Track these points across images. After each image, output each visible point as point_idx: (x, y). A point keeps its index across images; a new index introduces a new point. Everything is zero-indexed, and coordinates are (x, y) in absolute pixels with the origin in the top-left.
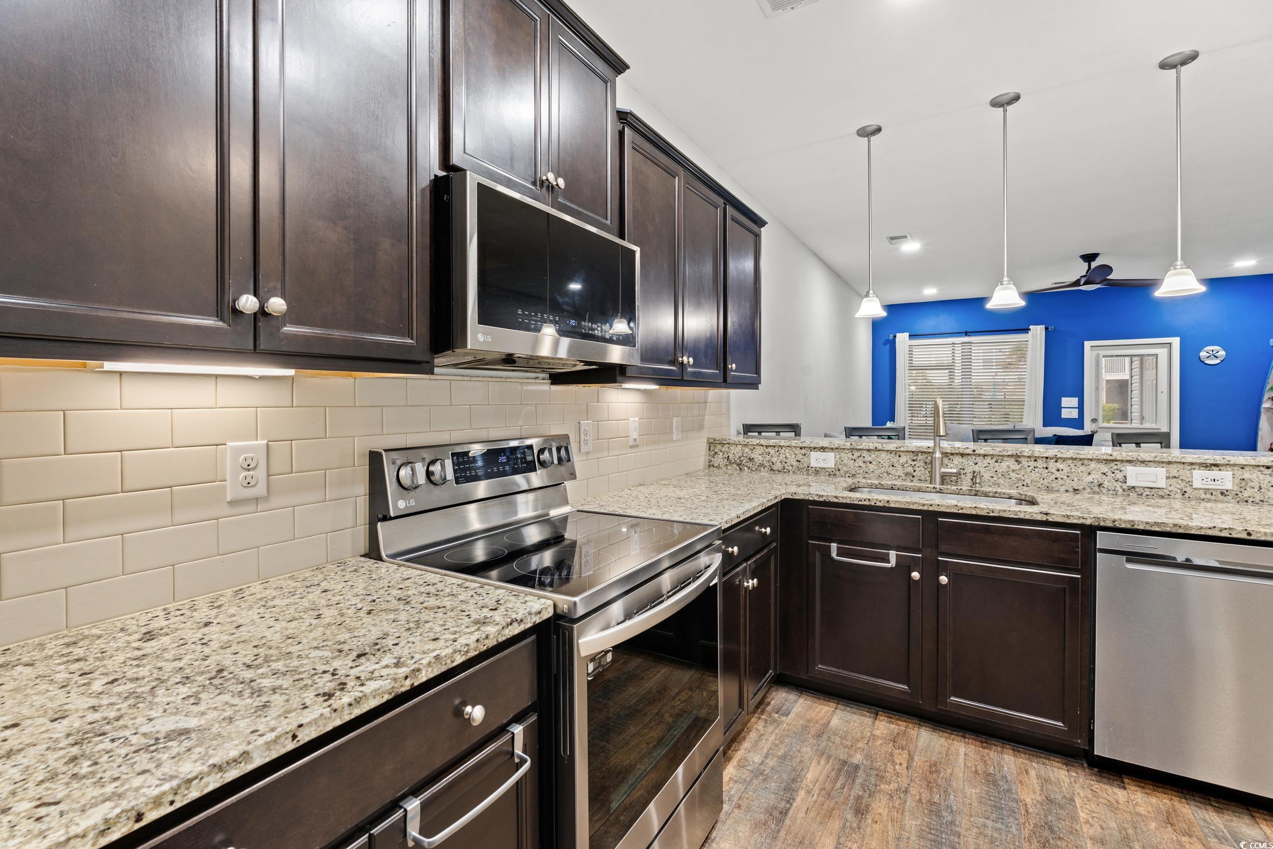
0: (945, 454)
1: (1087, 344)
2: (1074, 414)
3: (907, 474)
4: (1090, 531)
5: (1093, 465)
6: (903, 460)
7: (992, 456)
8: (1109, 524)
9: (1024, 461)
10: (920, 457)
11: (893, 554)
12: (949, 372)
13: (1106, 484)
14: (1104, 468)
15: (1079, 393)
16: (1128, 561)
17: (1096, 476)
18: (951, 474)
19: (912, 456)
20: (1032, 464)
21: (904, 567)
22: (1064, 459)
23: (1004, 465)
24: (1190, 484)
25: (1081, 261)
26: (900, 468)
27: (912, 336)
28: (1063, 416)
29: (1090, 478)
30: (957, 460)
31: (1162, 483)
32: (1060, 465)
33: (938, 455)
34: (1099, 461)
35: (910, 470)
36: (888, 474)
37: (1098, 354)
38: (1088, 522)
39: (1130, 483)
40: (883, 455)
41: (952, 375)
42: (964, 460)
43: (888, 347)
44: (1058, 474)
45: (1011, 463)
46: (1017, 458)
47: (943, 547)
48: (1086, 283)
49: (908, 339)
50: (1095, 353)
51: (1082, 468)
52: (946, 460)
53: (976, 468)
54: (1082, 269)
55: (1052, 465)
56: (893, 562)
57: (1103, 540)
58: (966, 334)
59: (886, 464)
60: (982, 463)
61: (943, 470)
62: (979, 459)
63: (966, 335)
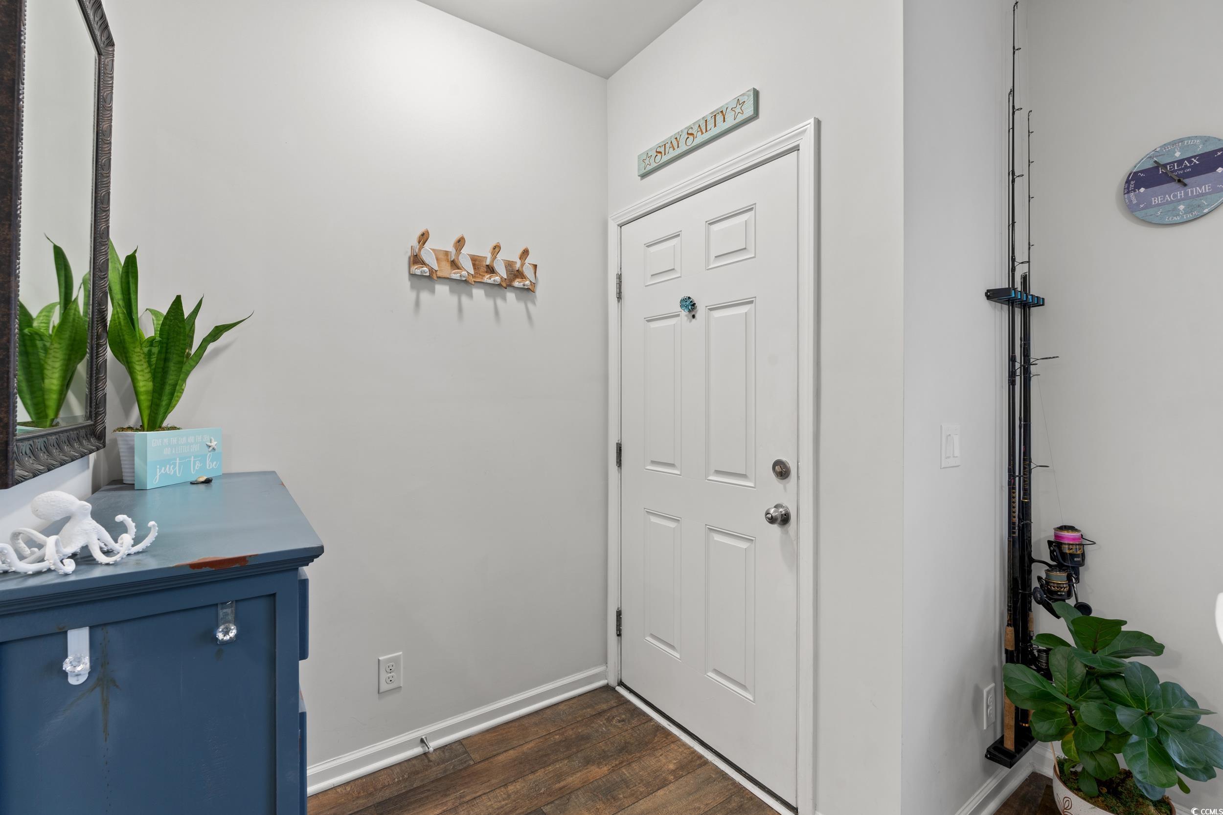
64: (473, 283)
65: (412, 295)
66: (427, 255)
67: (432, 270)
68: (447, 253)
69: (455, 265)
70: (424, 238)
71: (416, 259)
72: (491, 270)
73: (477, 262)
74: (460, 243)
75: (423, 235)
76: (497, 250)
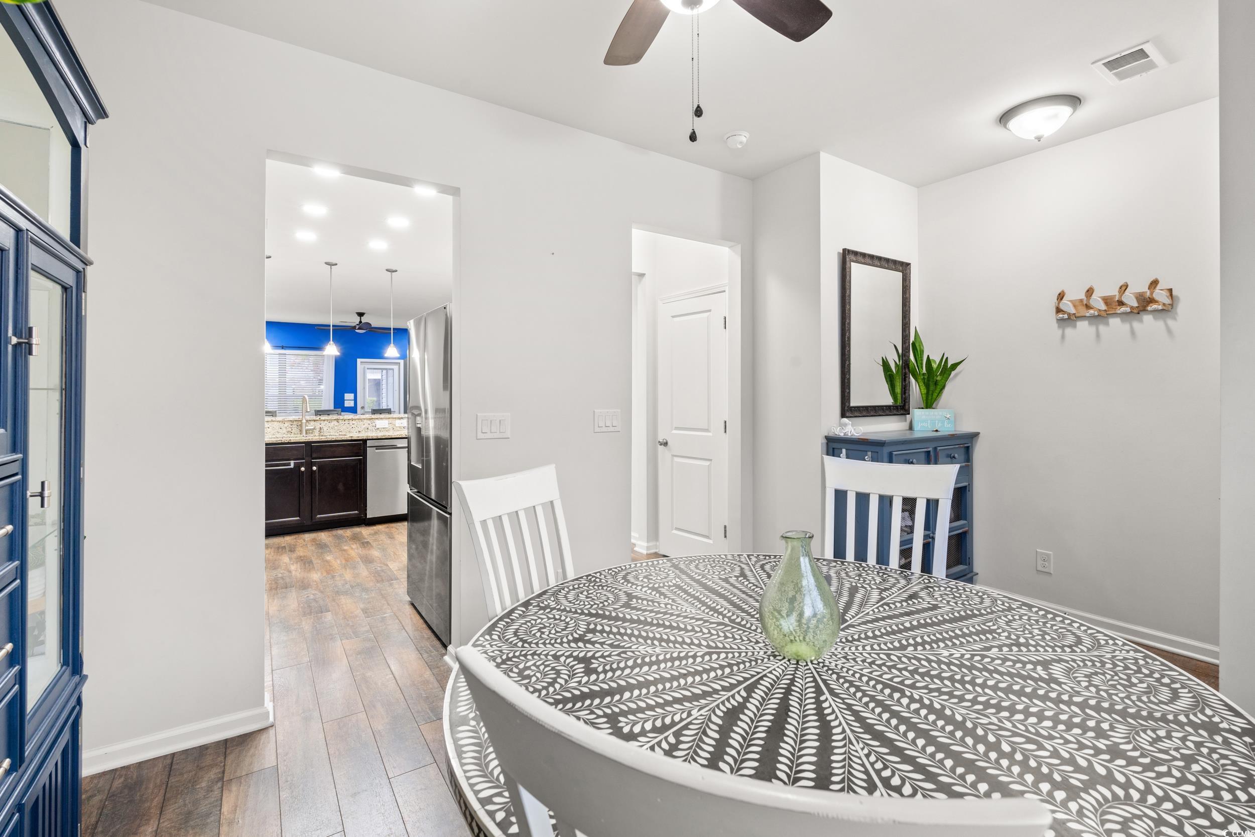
0: (307, 421)
1: (359, 360)
2: (352, 404)
3: (288, 432)
4: (365, 441)
5: (365, 421)
6: (286, 425)
7: (327, 420)
8: (371, 438)
9: (340, 421)
10: (295, 423)
11: (292, 463)
13: (370, 428)
14: (369, 422)
15: (354, 391)
16: (376, 449)
17: (366, 425)
18: (310, 429)
19: (290, 423)
20: (343, 422)
21: (298, 466)
22: (355, 420)
23: (333, 423)
24: (395, 425)
25: (356, 315)
26: (285, 429)
28: (345, 406)
29: (364, 426)
30: (312, 423)
31: (387, 426)
32: (354, 422)
33: (304, 421)
34: (367, 419)
35: (290, 429)
36: (278, 432)
37: (364, 367)
38: (364, 438)
39: (377, 427)
40: (276, 423)
42: (315, 423)
44: (353, 426)
45: (335, 423)
46: (337, 420)
47: (314, 455)
48: (359, 329)
50: (363, 366)
51: (361, 423)
52: (307, 424)
53: (321, 426)
54: (356, 320)
55: (351, 422)
56: (292, 466)
57: (369, 443)
58: (283, 348)
59: (277, 428)
60: (323, 424)
61: (307, 428)
62: (322, 422)
64: (1106, 316)
65: (1060, 332)
66: (1066, 305)
67: (1069, 314)
68: (1081, 301)
69: (1088, 307)
70: (1061, 296)
71: (1059, 310)
72: (1121, 303)
73: (1108, 301)
74: (1090, 292)
75: (1060, 294)
76: (1124, 288)
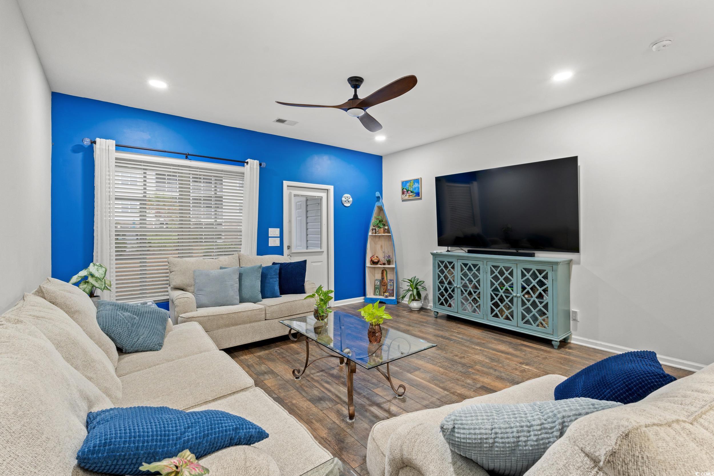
1: (285, 183)
2: (277, 243)
12: (141, 204)
15: (280, 225)
27: (119, 147)
28: (270, 244)
37: (291, 193)
41: (143, 208)
43: (80, 156)
49: (114, 148)
50: (289, 192)
58: (187, 156)
63: (187, 158)
